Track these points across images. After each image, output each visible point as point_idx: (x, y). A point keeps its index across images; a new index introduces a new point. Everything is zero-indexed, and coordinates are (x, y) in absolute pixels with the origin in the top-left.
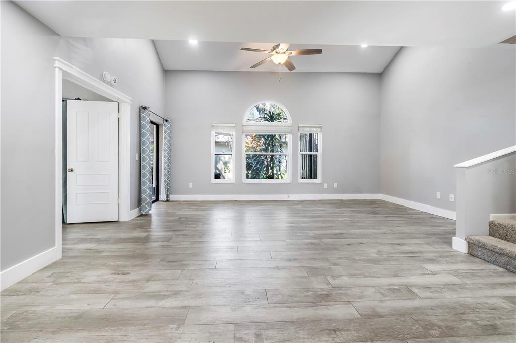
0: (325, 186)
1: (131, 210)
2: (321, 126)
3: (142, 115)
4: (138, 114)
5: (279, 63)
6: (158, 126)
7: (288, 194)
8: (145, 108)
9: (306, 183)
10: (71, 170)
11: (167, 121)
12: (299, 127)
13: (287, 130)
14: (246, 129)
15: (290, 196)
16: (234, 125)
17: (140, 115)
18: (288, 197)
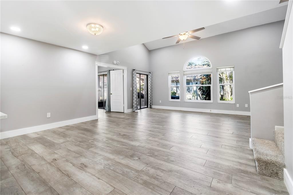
0: (238, 105)
1: (128, 109)
2: (233, 66)
3: (133, 73)
4: (132, 72)
5: (184, 40)
6: (147, 76)
7: (211, 109)
8: (134, 70)
9: (222, 103)
10: (111, 94)
11: (150, 73)
12: (217, 69)
13: (209, 71)
14: (185, 73)
15: (211, 110)
16: (179, 72)
17: (132, 73)
18: (211, 111)
